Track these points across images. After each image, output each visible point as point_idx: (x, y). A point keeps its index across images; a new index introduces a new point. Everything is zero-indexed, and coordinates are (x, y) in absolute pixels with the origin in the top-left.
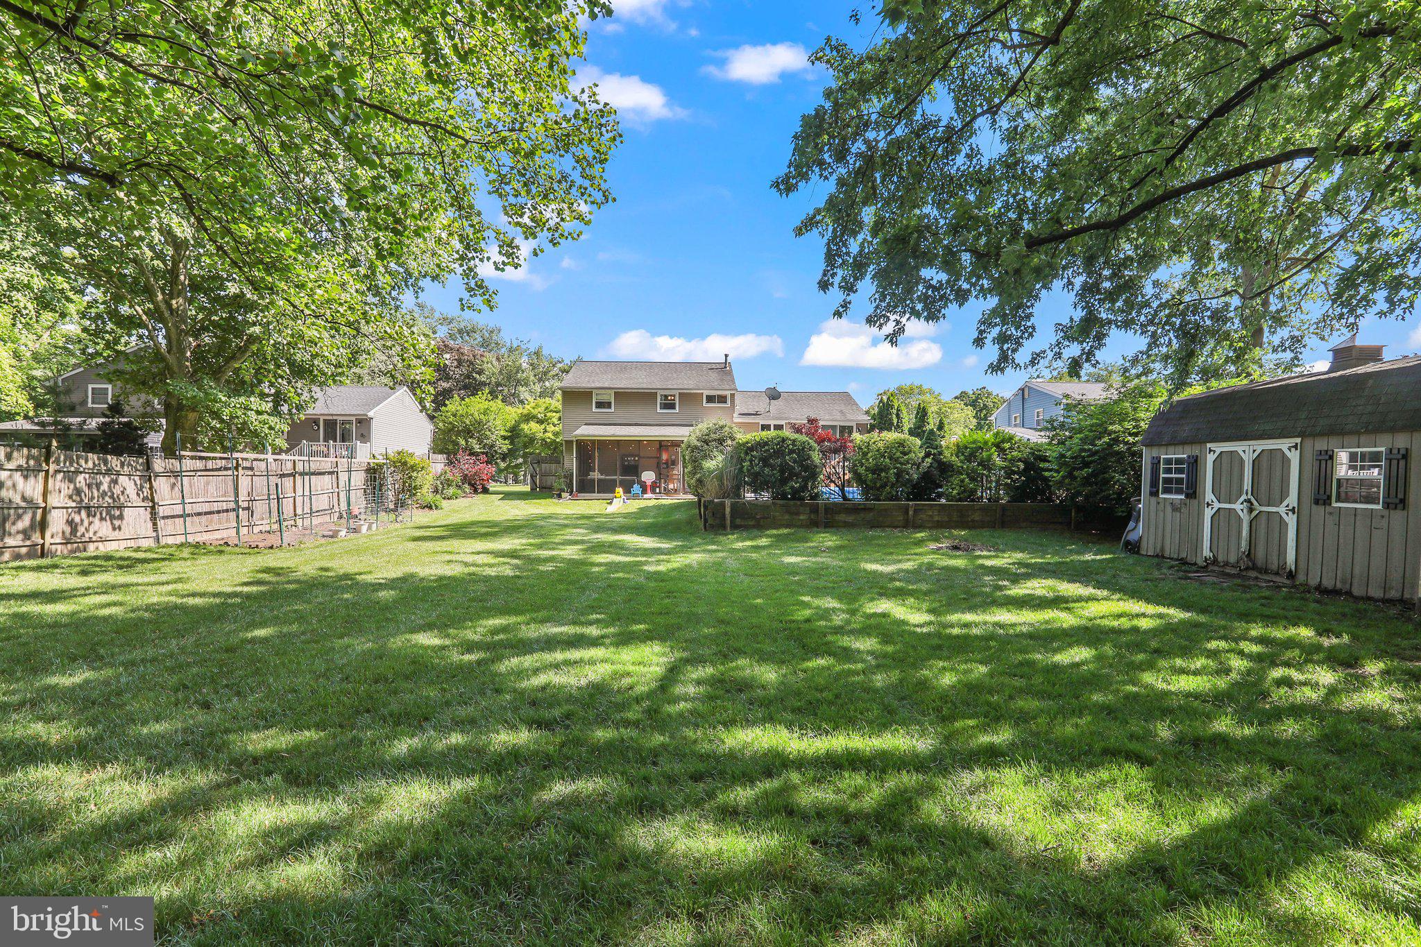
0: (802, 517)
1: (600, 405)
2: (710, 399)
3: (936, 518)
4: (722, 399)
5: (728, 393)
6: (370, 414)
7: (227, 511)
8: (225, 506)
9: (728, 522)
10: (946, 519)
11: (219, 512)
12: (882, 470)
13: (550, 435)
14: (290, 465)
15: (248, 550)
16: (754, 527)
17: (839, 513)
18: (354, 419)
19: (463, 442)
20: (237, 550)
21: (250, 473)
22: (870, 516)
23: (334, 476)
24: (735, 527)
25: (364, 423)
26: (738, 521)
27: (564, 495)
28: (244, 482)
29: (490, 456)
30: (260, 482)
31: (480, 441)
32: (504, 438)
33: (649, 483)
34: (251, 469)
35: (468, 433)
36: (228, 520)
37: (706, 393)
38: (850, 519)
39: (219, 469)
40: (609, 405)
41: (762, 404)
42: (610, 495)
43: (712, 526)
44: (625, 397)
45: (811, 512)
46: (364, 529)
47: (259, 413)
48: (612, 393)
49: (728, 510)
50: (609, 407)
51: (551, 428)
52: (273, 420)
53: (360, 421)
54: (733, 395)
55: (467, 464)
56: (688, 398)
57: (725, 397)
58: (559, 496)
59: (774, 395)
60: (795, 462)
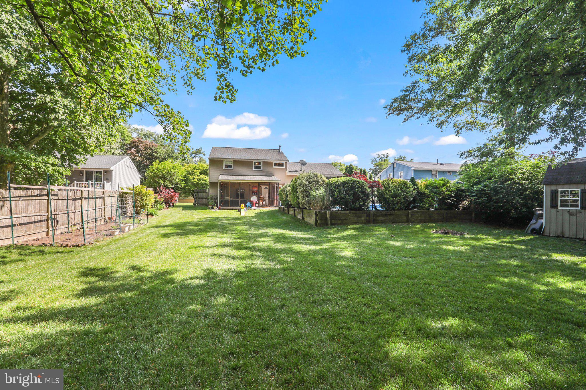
0: (362, 219)
1: (227, 166)
2: (276, 164)
3: (420, 218)
4: (282, 165)
5: (284, 162)
6: (112, 168)
7: (41, 221)
8: (39, 218)
9: (329, 222)
10: (423, 218)
11: (35, 222)
12: (397, 196)
13: (196, 180)
14: (79, 193)
15: (61, 249)
16: (341, 224)
17: (379, 216)
18: (102, 171)
19: (162, 182)
20: (54, 249)
21: (56, 198)
22: (392, 217)
23: (102, 199)
24: (332, 224)
25: (108, 173)
26: (333, 221)
27: (215, 207)
28: (53, 203)
29: (175, 188)
30: (62, 204)
31: (170, 182)
32: (182, 181)
33: (254, 202)
34: (57, 195)
35: (164, 178)
36: (41, 227)
37: (275, 162)
38: (384, 219)
39: (36, 196)
40: (230, 166)
41: (298, 168)
42: (238, 208)
43: (320, 224)
44: (239, 163)
45: (367, 216)
46: (127, 229)
47: (53, 165)
48: (232, 161)
49: (328, 216)
50: (231, 167)
51: (196, 177)
52: (61, 169)
53: (106, 172)
54: (286, 163)
55: (166, 193)
56: (267, 164)
57: (283, 164)
58: (212, 208)
59: (303, 164)
60: (360, 192)
